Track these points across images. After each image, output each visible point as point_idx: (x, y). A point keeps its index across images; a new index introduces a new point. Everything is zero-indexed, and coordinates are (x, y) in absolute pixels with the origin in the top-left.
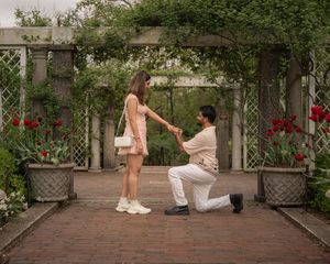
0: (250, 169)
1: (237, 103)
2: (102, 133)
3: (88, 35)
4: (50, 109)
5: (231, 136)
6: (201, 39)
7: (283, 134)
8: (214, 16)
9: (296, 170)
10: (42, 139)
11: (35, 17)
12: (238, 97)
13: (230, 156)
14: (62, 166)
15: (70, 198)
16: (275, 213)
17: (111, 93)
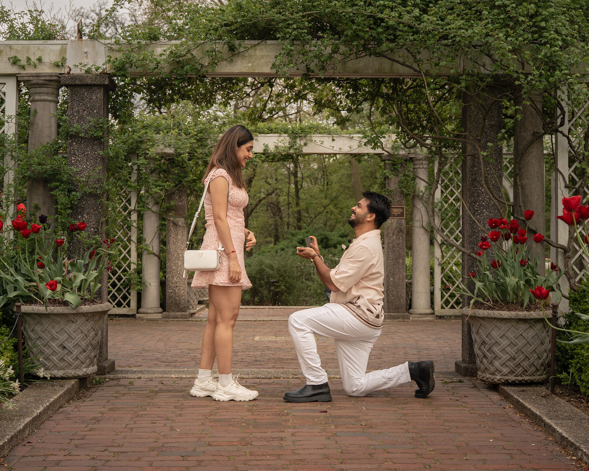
0: (448, 311)
1: (422, 186)
2: (163, 243)
5: (410, 248)
7: (507, 245)
8: (378, 21)
17: (182, 166)
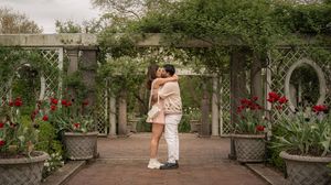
0: (225, 135)
1: (215, 88)
2: (117, 109)
3: (107, 39)
4: (80, 93)
5: (211, 111)
6: (189, 42)
7: (248, 110)
8: (199, 26)
9: (258, 136)
10: (75, 114)
11: (70, 26)
12: (216, 83)
13: (211, 126)
14: (89, 134)
15: (95, 157)
16: (244, 167)
17: (124, 80)
